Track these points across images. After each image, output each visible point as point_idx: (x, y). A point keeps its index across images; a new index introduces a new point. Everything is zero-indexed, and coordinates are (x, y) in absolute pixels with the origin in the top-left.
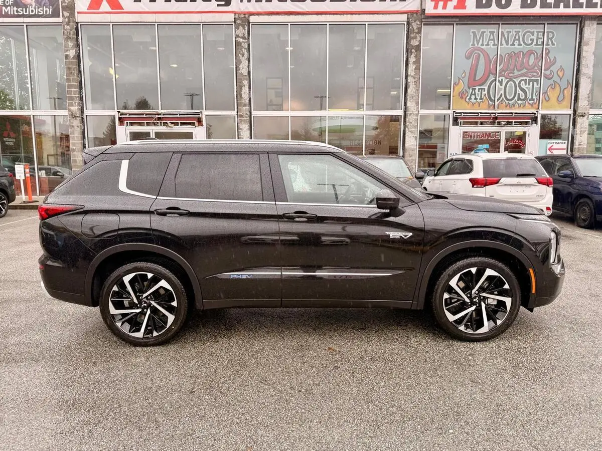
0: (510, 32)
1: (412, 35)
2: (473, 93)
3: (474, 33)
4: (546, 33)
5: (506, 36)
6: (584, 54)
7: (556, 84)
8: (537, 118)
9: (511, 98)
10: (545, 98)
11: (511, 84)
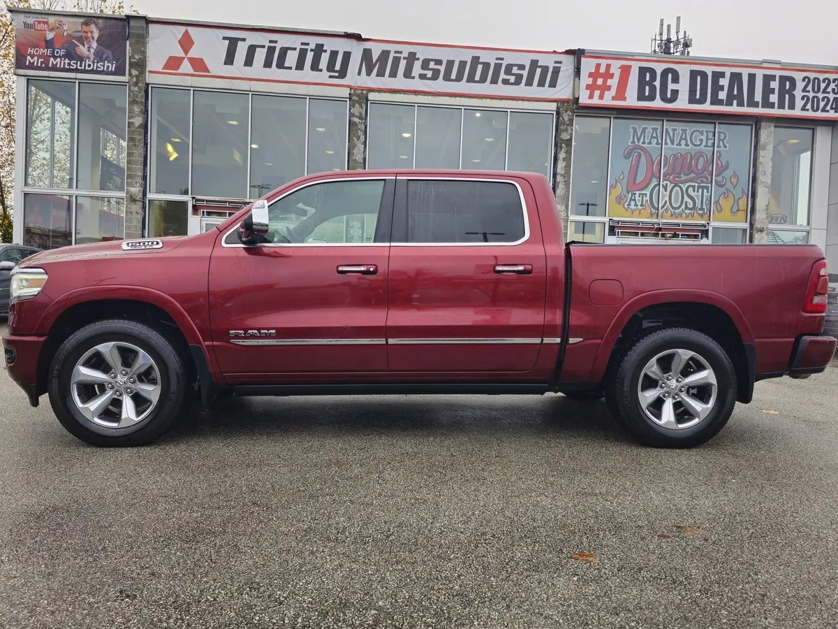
0: (676, 130)
1: (562, 127)
2: (633, 198)
3: (635, 129)
4: (716, 134)
5: (671, 135)
6: (761, 160)
7: (730, 193)
8: (707, 231)
9: (677, 206)
10: (717, 209)
11: (677, 190)
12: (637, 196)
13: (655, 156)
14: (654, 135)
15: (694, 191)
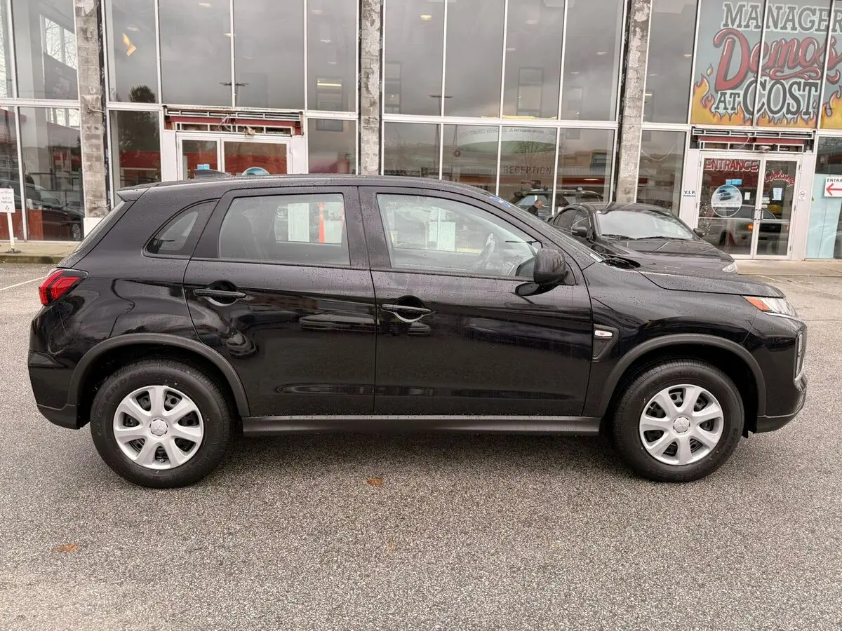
0: (781, 8)
1: (636, 6)
2: (723, 99)
4: (832, 13)
5: (775, 14)
8: (812, 141)
9: (777, 109)
11: (778, 89)
12: (727, 96)
13: (753, 43)
14: (754, 15)
15: (799, 90)
